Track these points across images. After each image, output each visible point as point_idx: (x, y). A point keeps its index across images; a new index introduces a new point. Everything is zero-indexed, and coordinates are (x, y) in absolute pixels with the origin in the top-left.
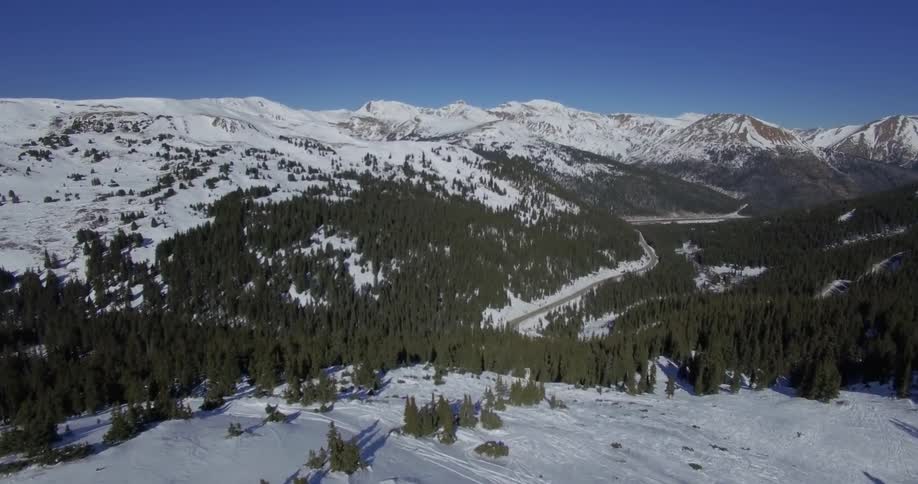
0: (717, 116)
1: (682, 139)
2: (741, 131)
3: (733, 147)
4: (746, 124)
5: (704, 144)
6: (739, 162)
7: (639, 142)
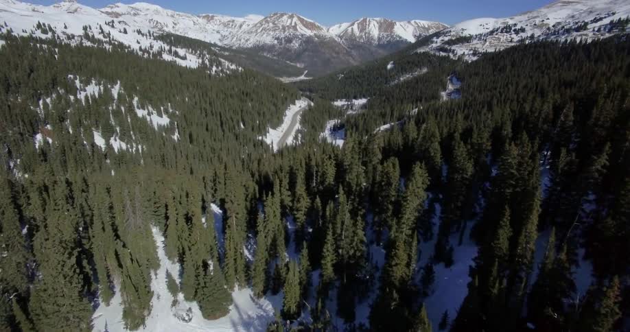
0: (276, 14)
1: (257, 30)
2: (293, 24)
3: (290, 34)
4: (295, 19)
5: (272, 33)
6: (295, 45)
7: (227, 33)
